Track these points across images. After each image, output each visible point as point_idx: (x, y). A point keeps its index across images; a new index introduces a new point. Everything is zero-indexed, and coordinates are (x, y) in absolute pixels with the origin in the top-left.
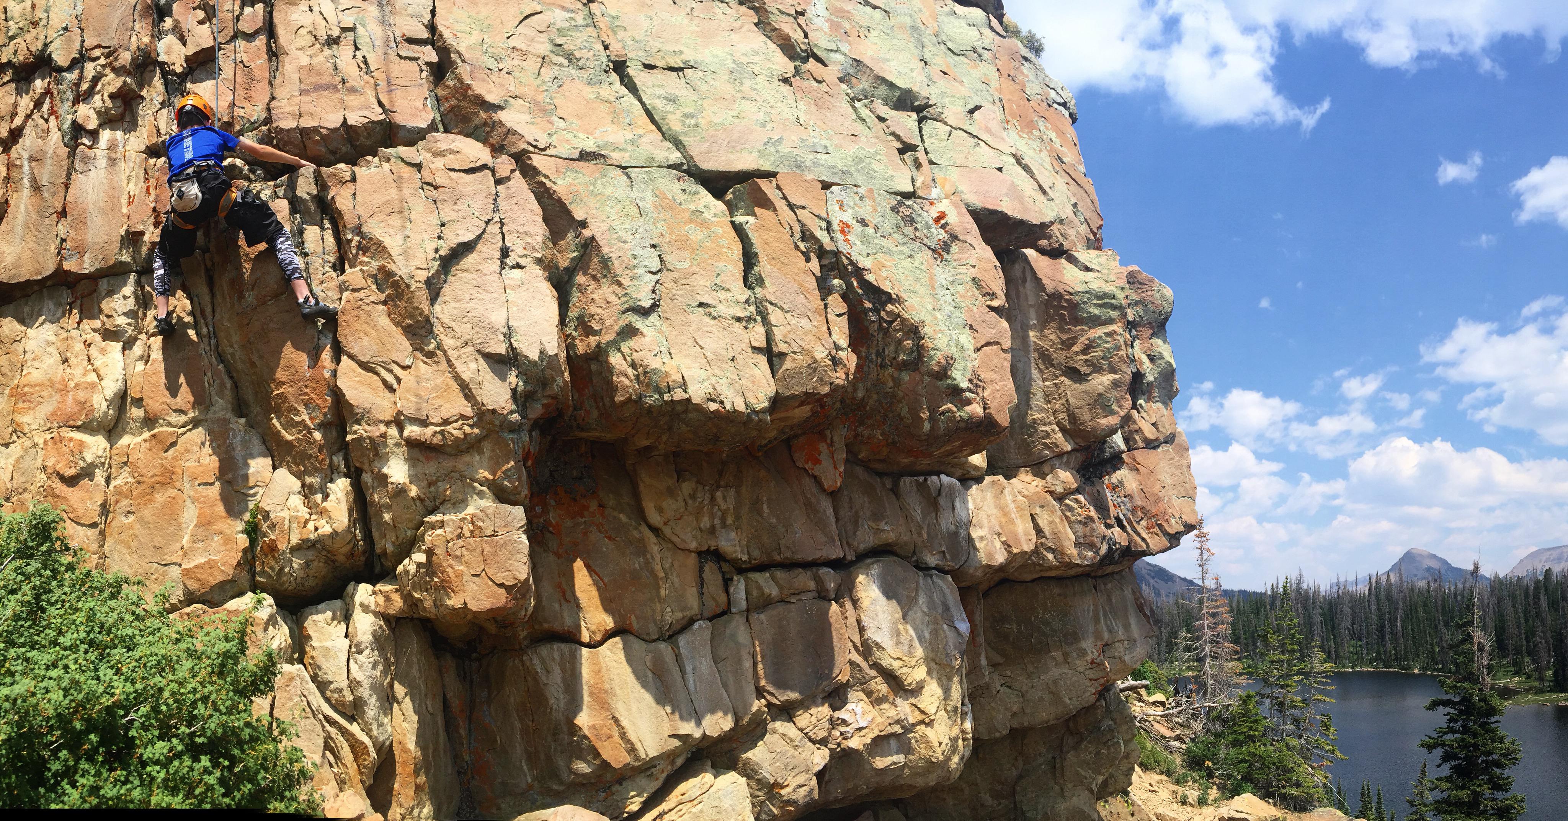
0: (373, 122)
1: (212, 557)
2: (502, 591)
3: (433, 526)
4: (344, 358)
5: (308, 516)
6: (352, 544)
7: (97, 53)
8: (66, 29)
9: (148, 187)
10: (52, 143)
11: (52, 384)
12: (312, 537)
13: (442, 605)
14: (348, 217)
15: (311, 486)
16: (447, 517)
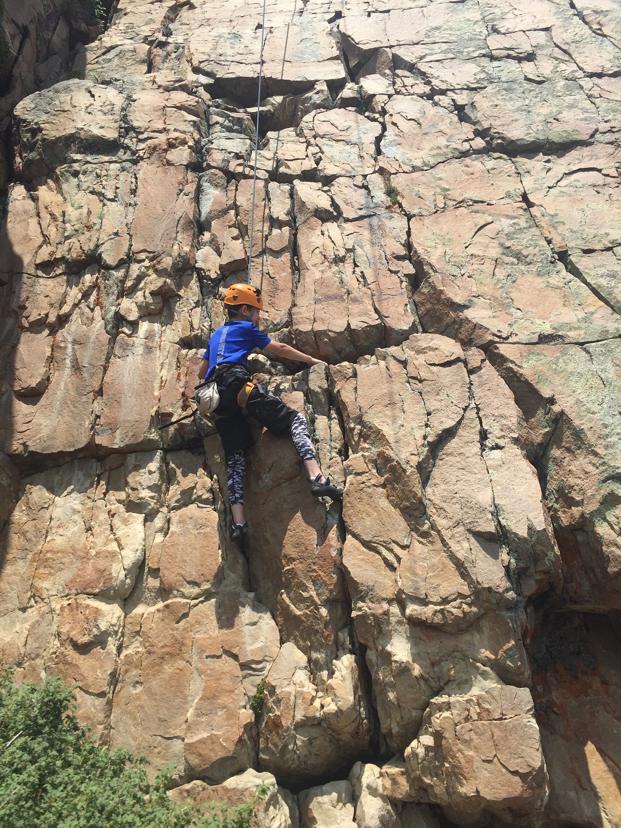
0: (371, 326)
1: (213, 732)
2: (517, 779)
3: (440, 708)
4: (349, 537)
5: (314, 693)
6: (356, 723)
7: (143, 256)
8: (116, 234)
9: (179, 375)
10: (95, 330)
11: (74, 551)
12: (318, 715)
13: (455, 792)
14: (351, 408)
15: (316, 662)
16: (453, 699)
